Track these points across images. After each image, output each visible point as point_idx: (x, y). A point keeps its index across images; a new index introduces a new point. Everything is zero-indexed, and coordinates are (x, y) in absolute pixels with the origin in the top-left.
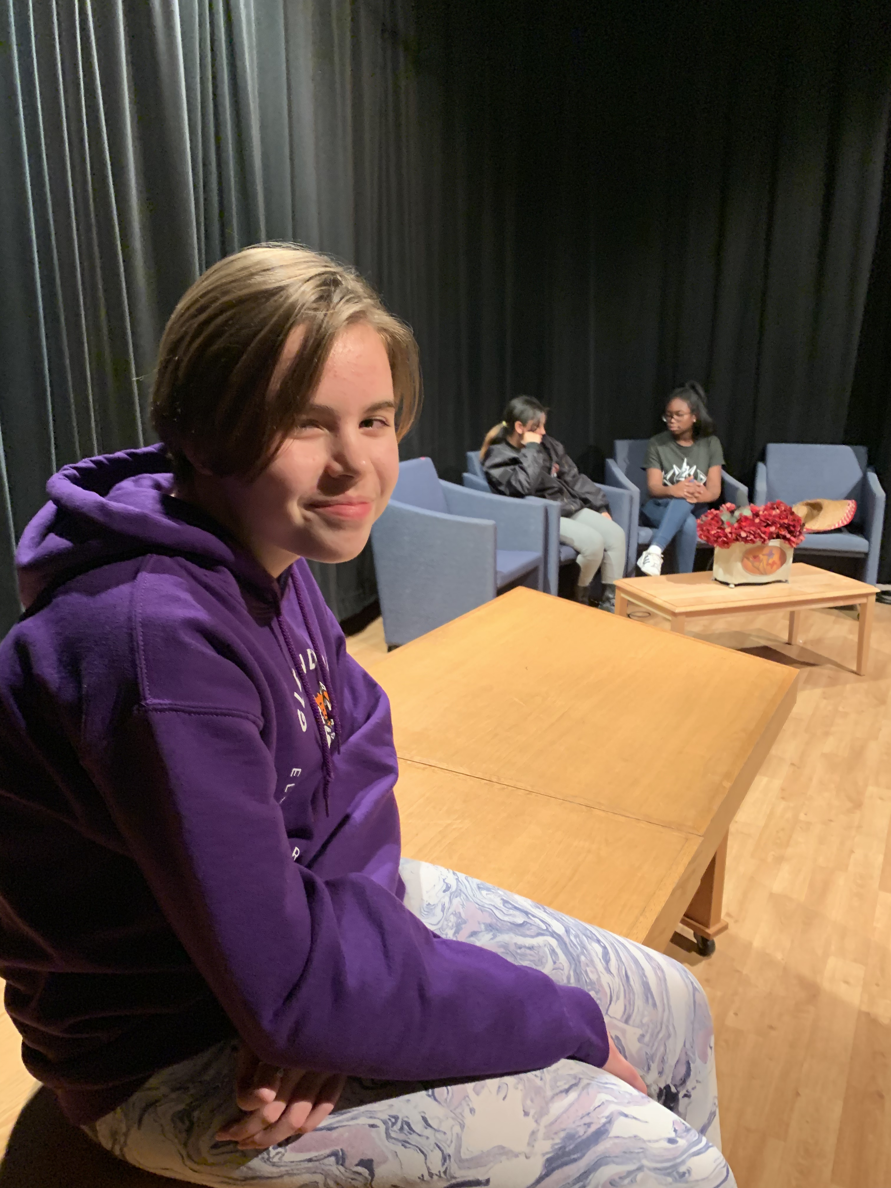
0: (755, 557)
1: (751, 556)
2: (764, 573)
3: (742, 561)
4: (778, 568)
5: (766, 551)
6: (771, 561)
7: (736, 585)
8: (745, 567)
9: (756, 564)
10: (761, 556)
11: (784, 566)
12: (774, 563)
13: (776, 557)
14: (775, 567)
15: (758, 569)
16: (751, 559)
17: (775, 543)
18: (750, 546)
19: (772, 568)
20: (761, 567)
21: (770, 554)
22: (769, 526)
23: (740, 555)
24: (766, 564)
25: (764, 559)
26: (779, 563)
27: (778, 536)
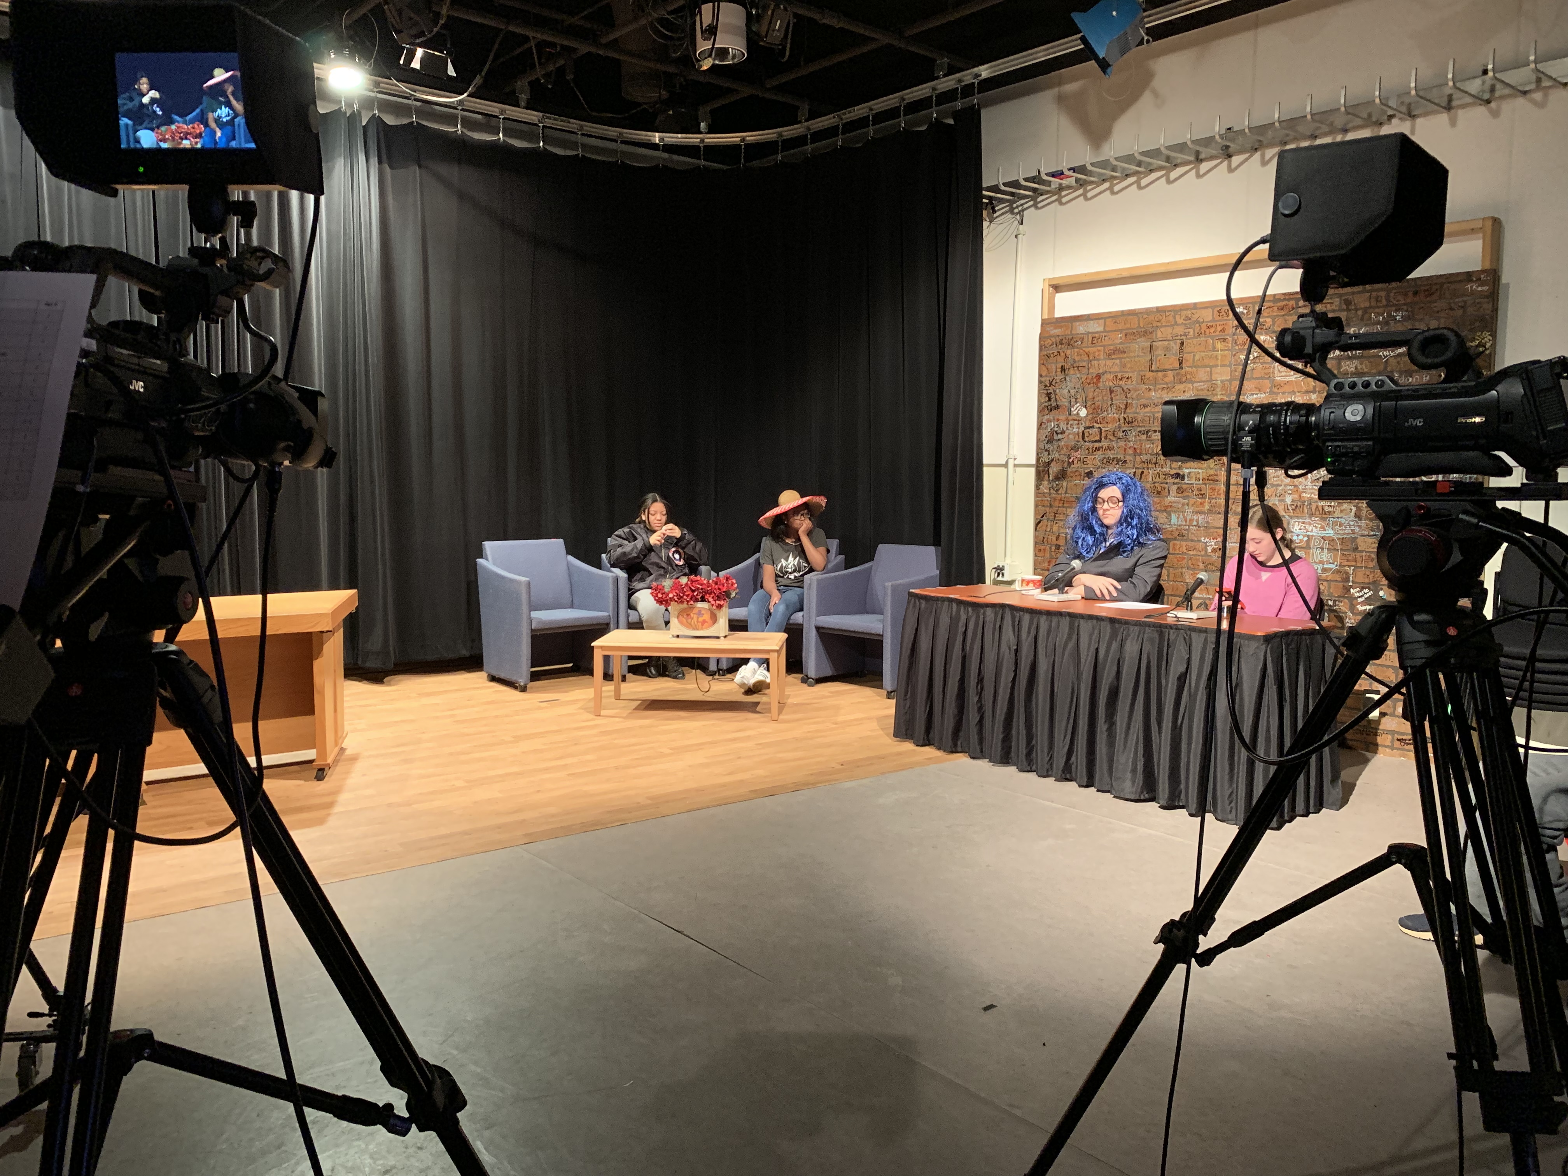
0: (688, 615)
1: (684, 614)
2: (695, 628)
3: (678, 617)
4: (710, 626)
5: (696, 611)
6: (701, 619)
7: (676, 636)
8: (681, 622)
9: (689, 621)
10: (691, 615)
11: (716, 625)
12: (704, 622)
13: (707, 616)
14: (706, 625)
15: (691, 624)
16: (685, 616)
17: (700, 605)
18: (682, 606)
19: (703, 625)
20: (693, 623)
21: (700, 613)
22: (693, 591)
23: (676, 613)
24: (698, 622)
25: (695, 617)
26: (710, 621)
27: (703, 600)
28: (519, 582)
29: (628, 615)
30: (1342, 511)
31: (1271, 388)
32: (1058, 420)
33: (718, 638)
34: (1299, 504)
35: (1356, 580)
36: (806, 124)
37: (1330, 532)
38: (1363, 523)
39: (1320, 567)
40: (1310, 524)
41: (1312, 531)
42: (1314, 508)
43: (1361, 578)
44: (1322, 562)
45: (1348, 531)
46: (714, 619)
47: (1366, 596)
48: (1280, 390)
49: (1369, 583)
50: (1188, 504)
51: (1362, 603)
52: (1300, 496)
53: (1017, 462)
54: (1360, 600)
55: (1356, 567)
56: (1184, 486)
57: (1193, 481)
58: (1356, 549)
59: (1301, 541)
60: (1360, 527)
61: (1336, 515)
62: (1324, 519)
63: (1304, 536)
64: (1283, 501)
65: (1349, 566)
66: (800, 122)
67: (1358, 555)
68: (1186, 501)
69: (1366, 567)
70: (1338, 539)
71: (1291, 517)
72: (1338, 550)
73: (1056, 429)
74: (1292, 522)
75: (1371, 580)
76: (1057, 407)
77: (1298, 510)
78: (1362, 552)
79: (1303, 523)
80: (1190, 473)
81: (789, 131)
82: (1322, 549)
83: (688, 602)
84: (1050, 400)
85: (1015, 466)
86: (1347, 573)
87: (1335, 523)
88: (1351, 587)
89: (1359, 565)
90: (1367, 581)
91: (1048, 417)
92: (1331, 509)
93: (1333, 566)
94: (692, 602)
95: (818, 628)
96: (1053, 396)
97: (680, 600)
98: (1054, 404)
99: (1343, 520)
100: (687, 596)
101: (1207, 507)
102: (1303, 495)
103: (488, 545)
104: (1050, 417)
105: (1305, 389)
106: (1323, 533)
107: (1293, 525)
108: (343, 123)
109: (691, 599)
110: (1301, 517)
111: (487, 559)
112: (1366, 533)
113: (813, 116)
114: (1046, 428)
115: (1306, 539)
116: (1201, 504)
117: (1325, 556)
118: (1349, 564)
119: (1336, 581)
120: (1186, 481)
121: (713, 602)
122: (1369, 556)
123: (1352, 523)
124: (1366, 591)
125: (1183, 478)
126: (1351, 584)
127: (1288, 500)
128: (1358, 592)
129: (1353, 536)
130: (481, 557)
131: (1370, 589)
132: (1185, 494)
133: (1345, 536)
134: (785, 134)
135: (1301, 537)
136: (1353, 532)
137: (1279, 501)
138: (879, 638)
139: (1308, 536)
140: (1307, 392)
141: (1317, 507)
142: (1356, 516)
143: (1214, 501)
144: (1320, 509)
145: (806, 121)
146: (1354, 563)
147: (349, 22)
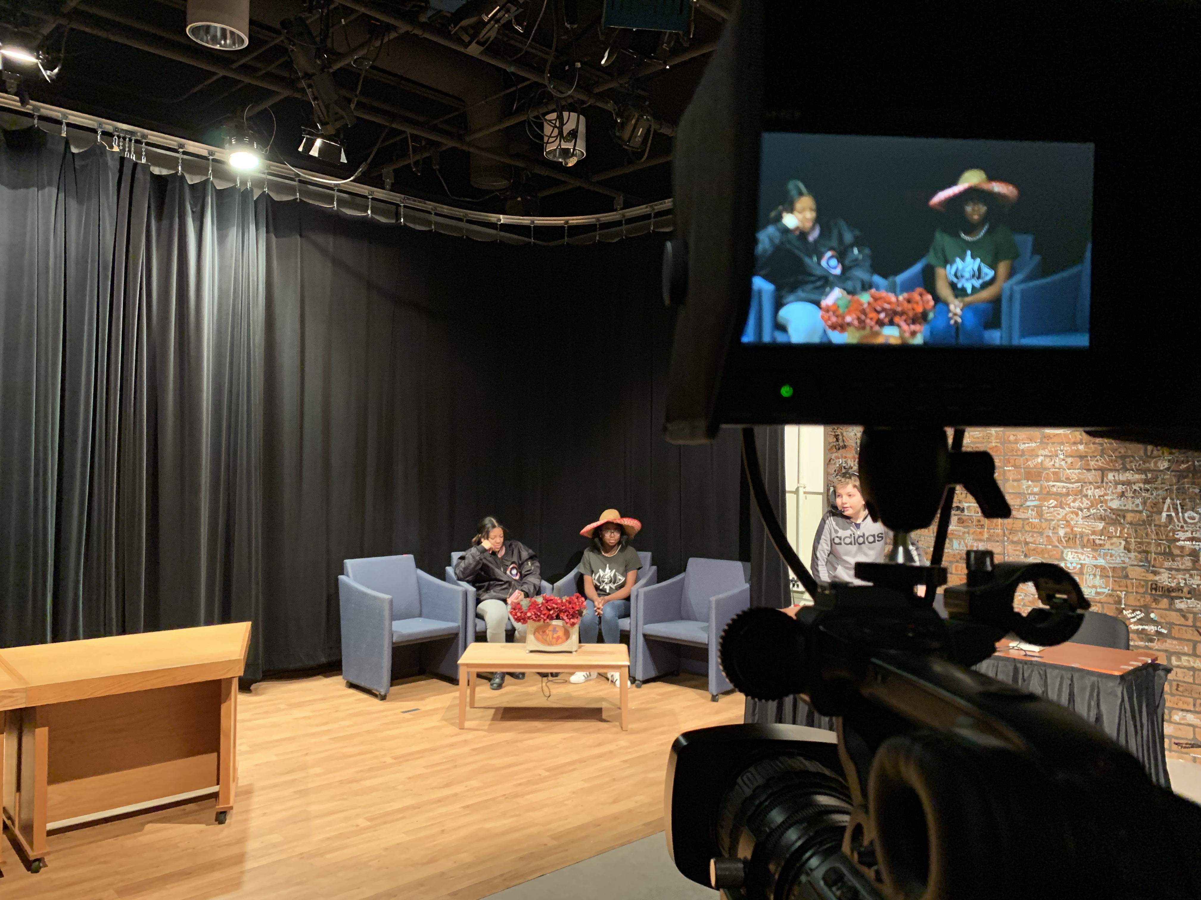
0: (544, 632)
1: (540, 631)
2: (550, 644)
3: (534, 634)
4: (563, 642)
5: (550, 628)
6: (555, 636)
7: (531, 652)
8: (537, 639)
9: (545, 637)
10: (547, 631)
11: (569, 641)
12: (558, 638)
13: (561, 633)
14: (560, 641)
15: (546, 640)
16: (541, 633)
17: (555, 622)
18: (538, 624)
19: (557, 641)
20: (548, 639)
21: (554, 630)
22: (549, 610)
23: (533, 630)
24: (553, 638)
25: (550, 634)
26: (564, 638)
27: (558, 617)
28: (382, 600)
29: (475, 625)
30: (1112, 544)
31: (1041, 439)
32: (846, 457)
33: (571, 652)
34: (1071, 536)
35: (1128, 603)
36: (621, 212)
37: (1101, 562)
38: (1133, 555)
39: (1094, 590)
40: (1082, 554)
41: (1084, 560)
42: (1085, 540)
43: (1132, 601)
44: (1094, 587)
45: (1118, 560)
46: (567, 635)
47: (1138, 617)
48: (1050, 441)
49: (1141, 606)
50: (968, 533)
51: (1135, 623)
52: (1072, 530)
53: (807, 490)
54: (1132, 620)
55: (1127, 592)
56: (964, 518)
57: (973, 514)
58: (1127, 577)
59: (1075, 568)
60: (1129, 558)
61: (1107, 547)
62: (1094, 550)
63: (1077, 564)
64: (1057, 533)
65: (1121, 591)
66: (616, 210)
67: (1129, 581)
68: (966, 530)
69: (1137, 592)
70: (1110, 568)
71: (1065, 547)
72: (1109, 577)
73: (844, 465)
74: (1065, 551)
75: (1142, 603)
76: (845, 447)
77: (1071, 541)
78: (1132, 579)
79: (1076, 553)
80: (969, 507)
81: (606, 217)
82: (1095, 575)
83: (544, 620)
84: (837, 440)
85: (805, 493)
86: (1119, 597)
87: (1105, 555)
88: (1124, 609)
89: (1130, 590)
90: (1138, 604)
91: (836, 454)
92: (1101, 542)
93: (1106, 591)
94: (548, 620)
95: (645, 636)
96: (840, 437)
97: (537, 618)
98: (841, 444)
99: (1113, 552)
100: (544, 615)
101: (986, 536)
102: (1075, 529)
103: (349, 563)
104: (839, 454)
105: (1073, 440)
106: (1095, 562)
107: (1067, 555)
108: (237, 198)
109: (548, 617)
110: (1074, 548)
111: (348, 576)
112: (1136, 563)
113: (627, 205)
114: (835, 464)
115: (1079, 566)
116: (980, 533)
117: (1098, 581)
118: (1121, 589)
119: (1109, 603)
120: (966, 513)
121: (568, 621)
122: (1140, 583)
123: (1122, 555)
124: (1138, 612)
125: (963, 510)
126: (1123, 606)
127: (1062, 532)
128: (1131, 613)
129: (1124, 565)
130: (343, 574)
131: (1141, 611)
132: (965, 524)
133: (1116, 565)
134: (601, 219)
135: (1074, 565)
136: (1124, 562)
137: (1053, 533)
138: (705, 647)
139: (1081, 564)
140: (1075, 443)
141: (1088, 540)
142: (1125, 548)
143: (992, 531)
144: (1092, 541)
145: (621, 209)
146: (1125, 589)
147: (251, 114)
